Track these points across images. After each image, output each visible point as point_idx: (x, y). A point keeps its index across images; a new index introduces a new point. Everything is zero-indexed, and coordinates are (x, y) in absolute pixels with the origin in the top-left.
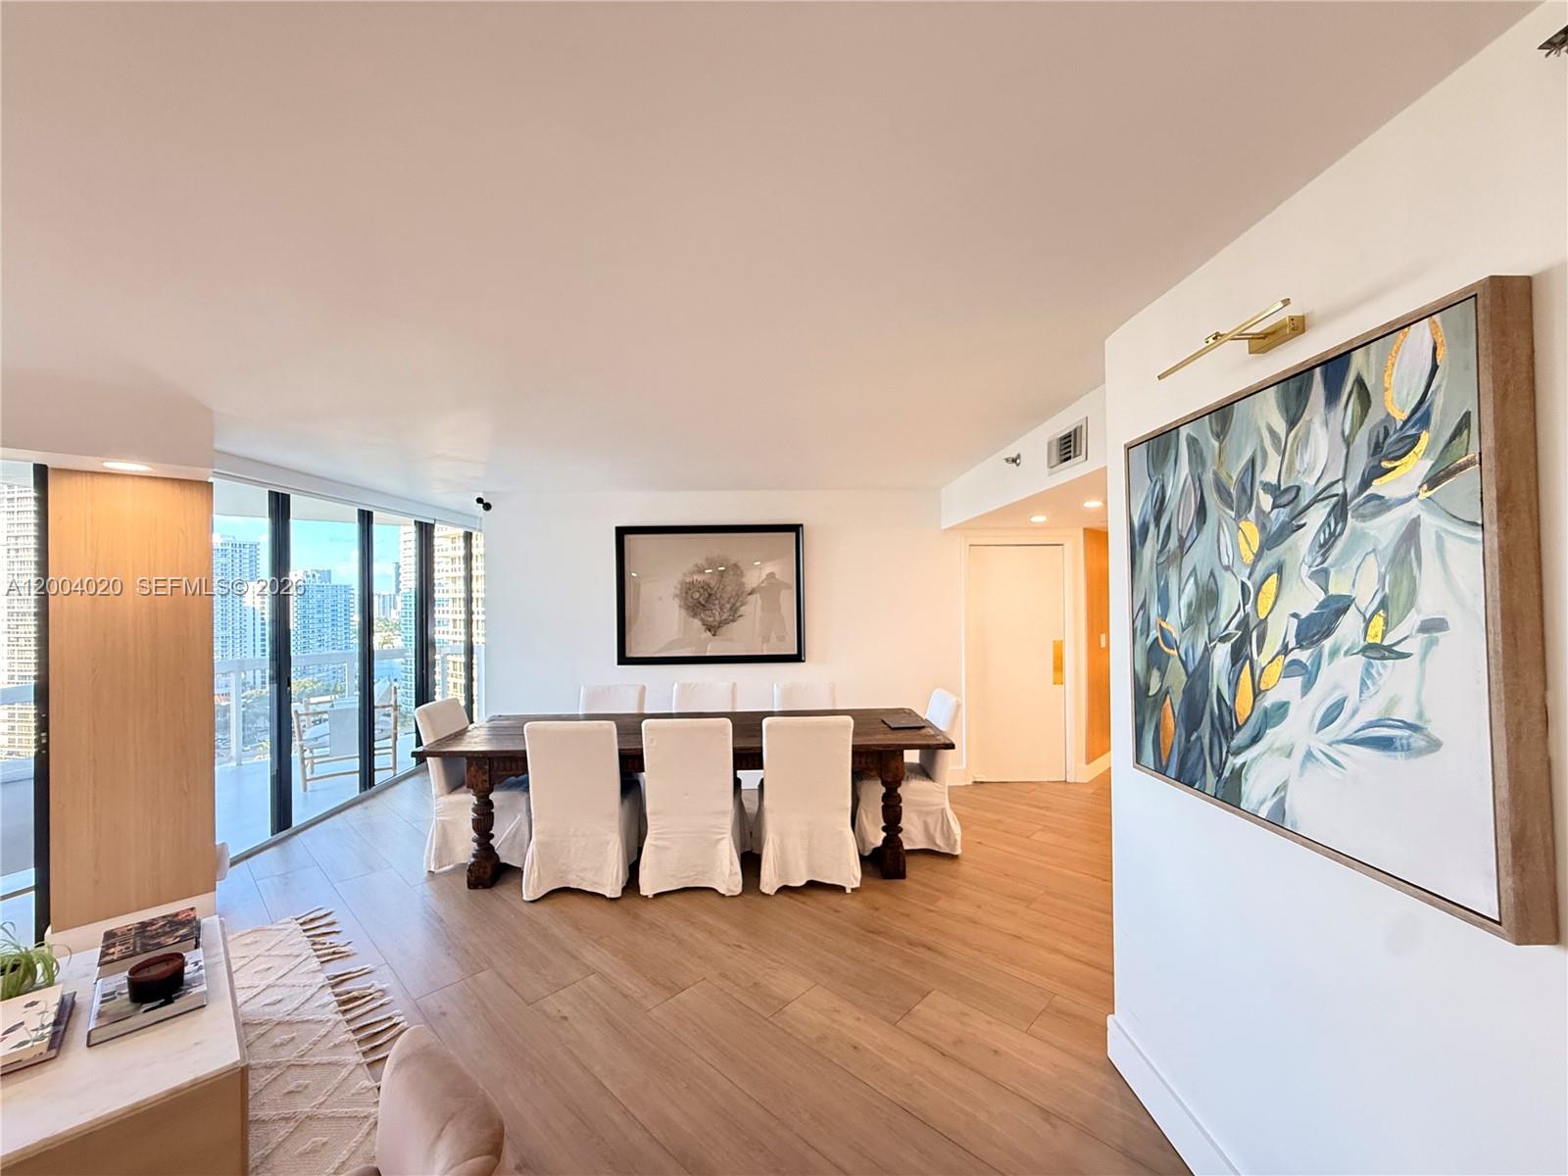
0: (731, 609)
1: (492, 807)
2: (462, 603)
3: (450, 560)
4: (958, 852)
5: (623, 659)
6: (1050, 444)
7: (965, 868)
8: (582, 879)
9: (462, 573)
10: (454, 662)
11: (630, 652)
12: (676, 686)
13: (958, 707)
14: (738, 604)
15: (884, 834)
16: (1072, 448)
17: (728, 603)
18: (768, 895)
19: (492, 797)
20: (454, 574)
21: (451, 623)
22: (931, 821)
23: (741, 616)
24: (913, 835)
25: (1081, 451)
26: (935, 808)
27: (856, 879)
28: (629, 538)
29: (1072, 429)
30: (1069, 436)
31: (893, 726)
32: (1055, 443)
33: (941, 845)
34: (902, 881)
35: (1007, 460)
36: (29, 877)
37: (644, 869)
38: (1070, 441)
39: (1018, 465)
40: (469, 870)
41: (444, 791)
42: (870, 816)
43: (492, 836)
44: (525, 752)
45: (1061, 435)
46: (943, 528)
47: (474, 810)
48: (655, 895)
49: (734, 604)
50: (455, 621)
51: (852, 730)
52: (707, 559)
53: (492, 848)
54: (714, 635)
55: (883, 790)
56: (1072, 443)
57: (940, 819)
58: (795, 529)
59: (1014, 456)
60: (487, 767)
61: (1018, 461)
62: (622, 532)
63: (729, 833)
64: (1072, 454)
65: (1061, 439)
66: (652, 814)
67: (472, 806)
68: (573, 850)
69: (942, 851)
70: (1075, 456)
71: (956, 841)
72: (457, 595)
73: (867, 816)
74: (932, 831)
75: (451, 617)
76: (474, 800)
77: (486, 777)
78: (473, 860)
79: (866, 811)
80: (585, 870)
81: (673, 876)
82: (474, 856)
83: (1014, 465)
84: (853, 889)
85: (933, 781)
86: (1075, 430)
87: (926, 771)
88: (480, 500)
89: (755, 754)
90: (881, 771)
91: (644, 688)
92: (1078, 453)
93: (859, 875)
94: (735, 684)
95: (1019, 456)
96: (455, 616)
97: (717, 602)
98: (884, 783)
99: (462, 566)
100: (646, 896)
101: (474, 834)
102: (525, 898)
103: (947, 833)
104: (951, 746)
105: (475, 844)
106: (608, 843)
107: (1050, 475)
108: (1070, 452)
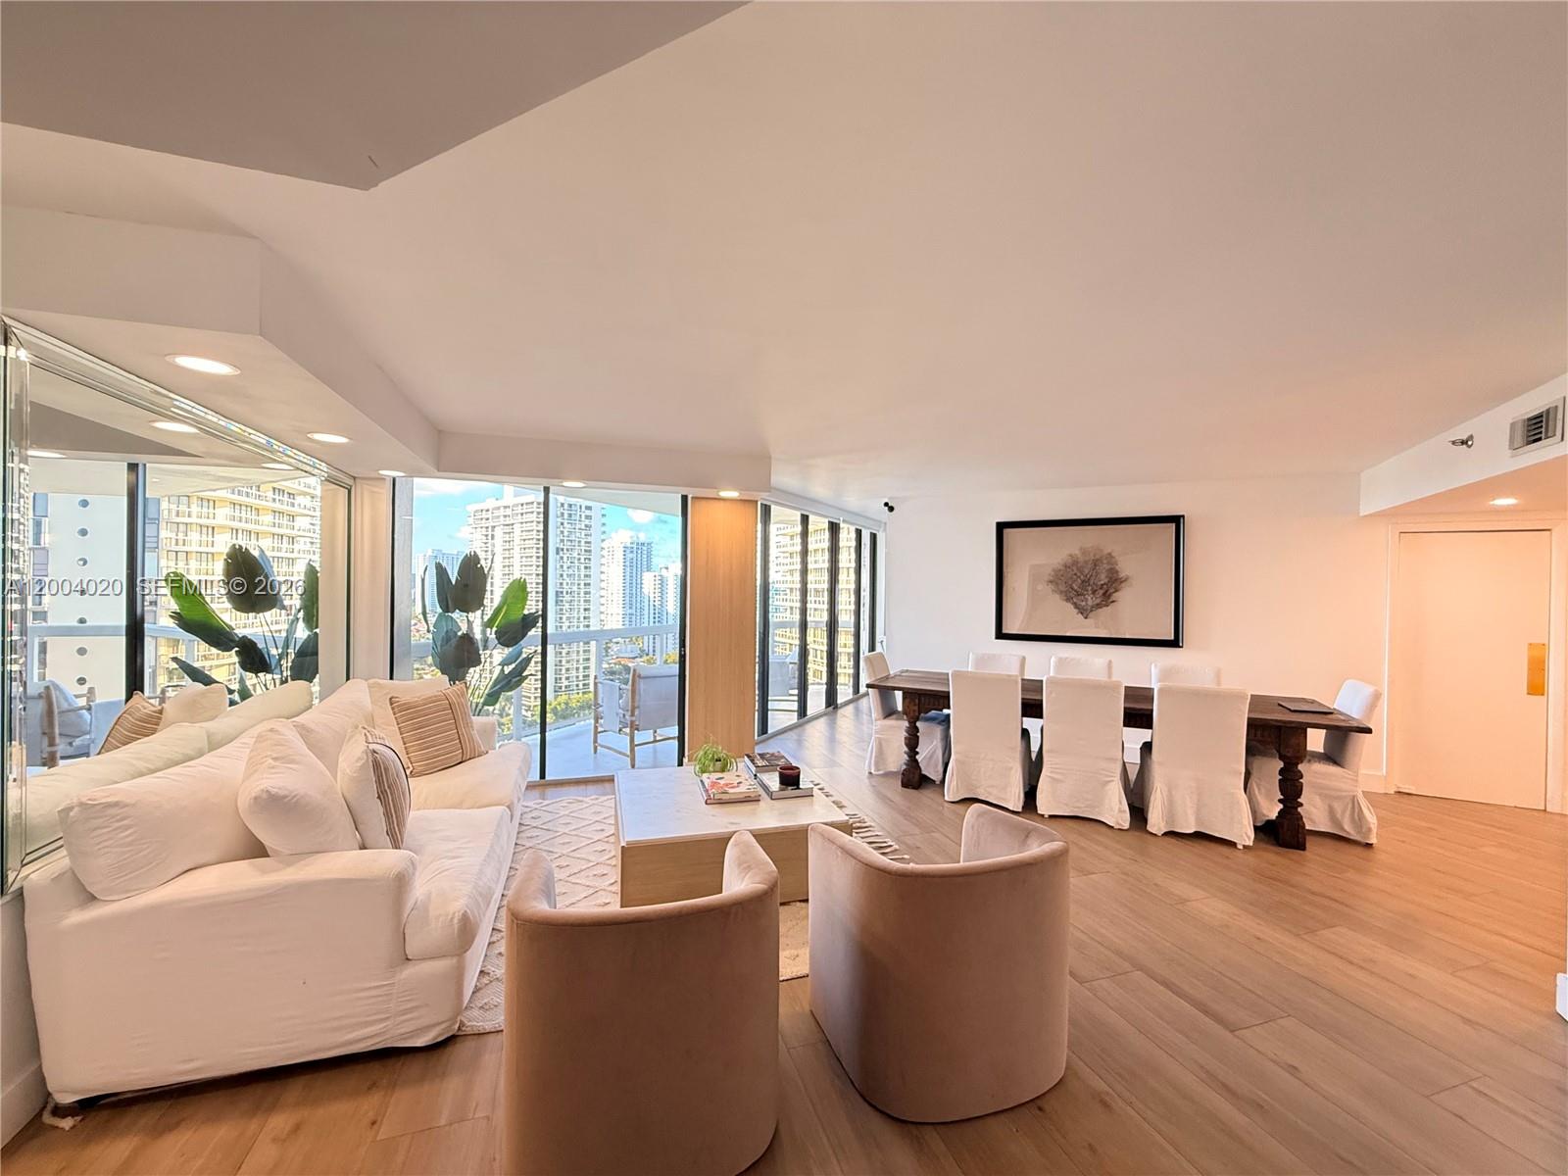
0: (1104, 594)
1: (918, 731)
2: (798, 593)
3: (788, 555)
4: (1373, 840)
5: (1000, 635)
6: (1513, 425)
7: (1380, 856)
8: (990, 794)
9: (798, 567)
10: (791, 644)
11: (1007, 629)
12: (1053, 659)
13: (1377, 696)
14: (1111, 591)
15: (1281, 806)
16: (1543, 430)
17: (1101, 588)
18: (1155, 835)
19: (918, 724)
20: (792, 567)
21: (789, 610)
22: (1338, 807)
23: (1113, 602)
24: (1314, 813)
25: (1555, 431)
26: (1344, 794)
27: (1249, 838)
28: (1007, 532)
29: (1544, 409)
30: (1540, 416)
31: (1292, 709)
32: (1520, 425)
33: (1349, 830)
34: (1302, 852)
35: (1454, 443)
36: (674, 731)
37: (1042, 793)
38: (1542, 421)
39: (1470, 447)
40: (903, 774)
41: (881, 716)
42: (1263, 790)
43: (917, 753)
44: (949, 693)
45: (1526, 417)
46: (1361, 514)
47: (907, 732)
48: (1051, 817)
49: (1107, 591)
50: (791, 608)
51: (1248, 701)
52: (1081, 549)
53: (916, 761)
54: (1086, 618)
55: (1281, 765)
56: (1544, 424)
57: (1350, 806)
58: (1176, 520)
59: (1465, 438)
60: (917, 701)
61: (1470, 443)
62: (1001, 527)
63: (1119, 776)
64: (1543, 435)
65: (1529, 419)
66: (1048, 752)
67: (905, 728)
68: (983, 770)
69: (1352, 837)
70: (1546, 438)
71: (1370, 830)
72: (794, 586)
73: (1259, 789)
74: (1339, 816)
75: (789, 604)
76: (906, 724)
77: (916, 708)
78: (905, 767)
79: (1258, 786)
80: (992, 786)
81: (1066, 805)
82: (905, 764)
83: (1464, 446)
84: (1244, 846)
85: (1342, 767)
86: (1548, 411)
87: (1334, 755)
88: (886, 504)
89: (1143, 715)
90: (1280, 746)
91: (1024, 658)
92: (1549, 434)
93: (1253, 836)
94: (1110, 662)
95: (1471, 437)
96: (792, 604)
97: (1090, 588)
98: (1281, 758)
99: (799, 560)
100: (1043, 816)
101: (906, 749)
102: (946, 798)
103: (1359, 820)
104: (1369, 731)
105: (906, 756)
106: (1011, 768)
107: (1512, 457)
108: (1541, 433)
